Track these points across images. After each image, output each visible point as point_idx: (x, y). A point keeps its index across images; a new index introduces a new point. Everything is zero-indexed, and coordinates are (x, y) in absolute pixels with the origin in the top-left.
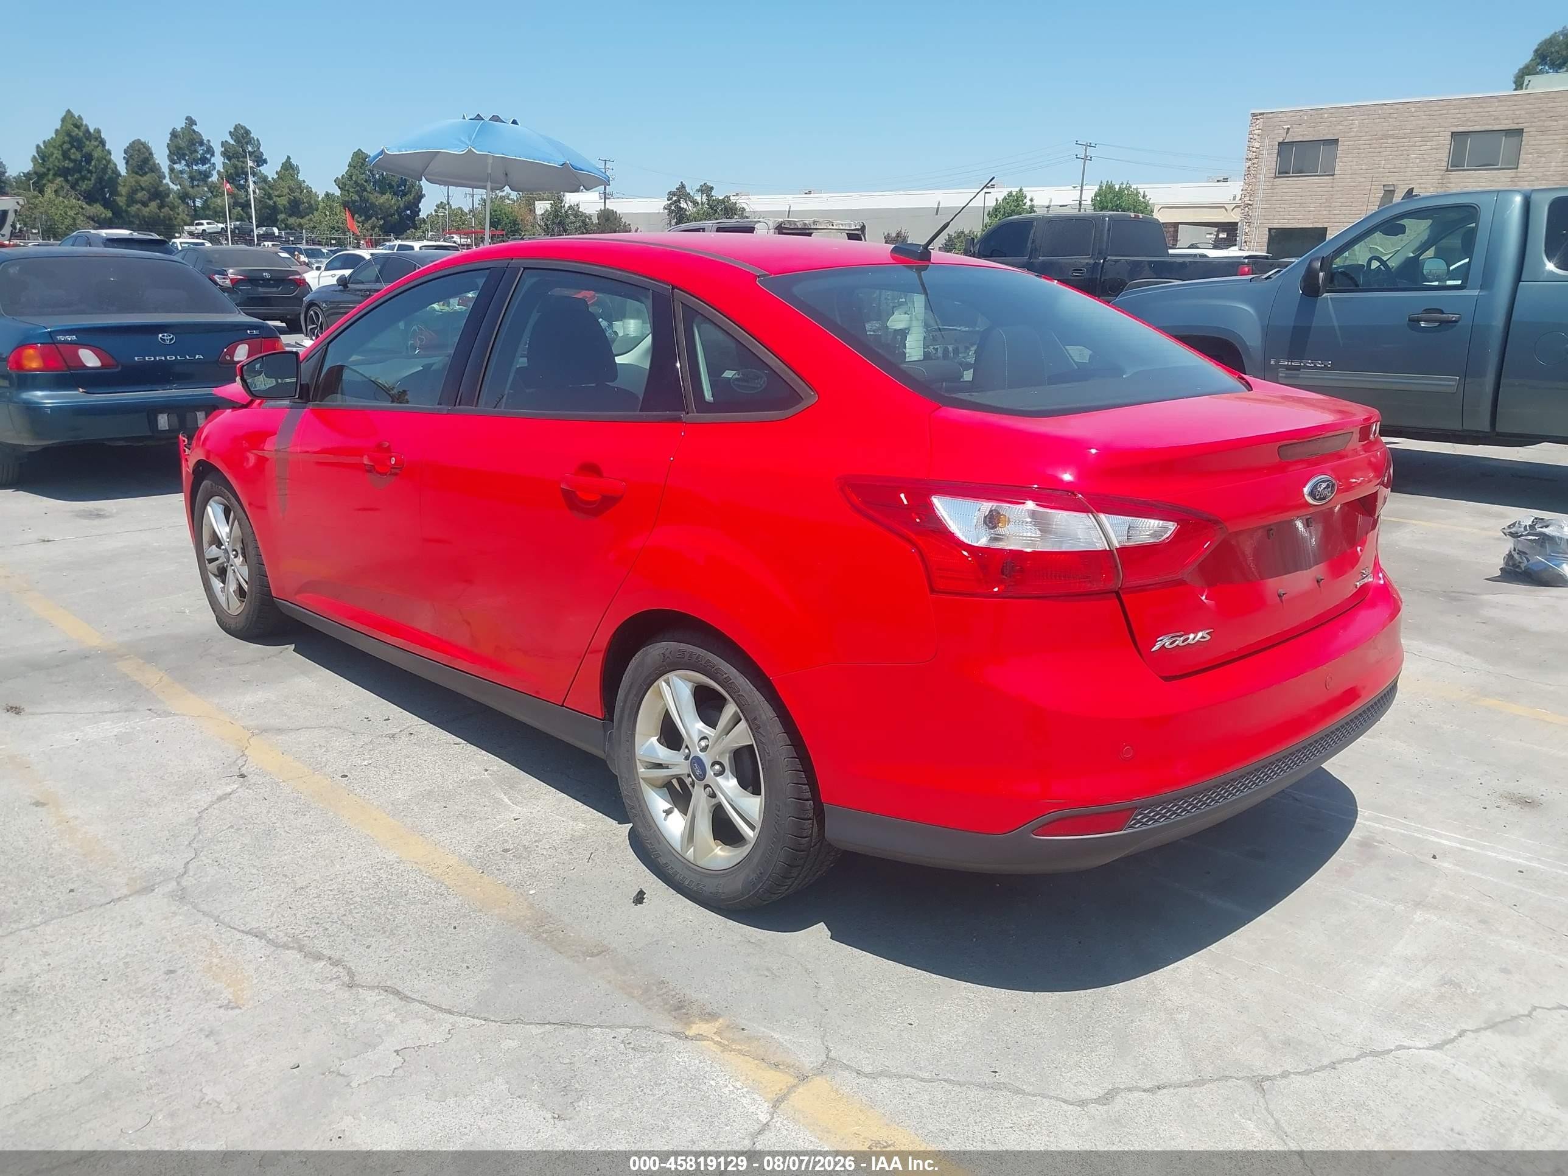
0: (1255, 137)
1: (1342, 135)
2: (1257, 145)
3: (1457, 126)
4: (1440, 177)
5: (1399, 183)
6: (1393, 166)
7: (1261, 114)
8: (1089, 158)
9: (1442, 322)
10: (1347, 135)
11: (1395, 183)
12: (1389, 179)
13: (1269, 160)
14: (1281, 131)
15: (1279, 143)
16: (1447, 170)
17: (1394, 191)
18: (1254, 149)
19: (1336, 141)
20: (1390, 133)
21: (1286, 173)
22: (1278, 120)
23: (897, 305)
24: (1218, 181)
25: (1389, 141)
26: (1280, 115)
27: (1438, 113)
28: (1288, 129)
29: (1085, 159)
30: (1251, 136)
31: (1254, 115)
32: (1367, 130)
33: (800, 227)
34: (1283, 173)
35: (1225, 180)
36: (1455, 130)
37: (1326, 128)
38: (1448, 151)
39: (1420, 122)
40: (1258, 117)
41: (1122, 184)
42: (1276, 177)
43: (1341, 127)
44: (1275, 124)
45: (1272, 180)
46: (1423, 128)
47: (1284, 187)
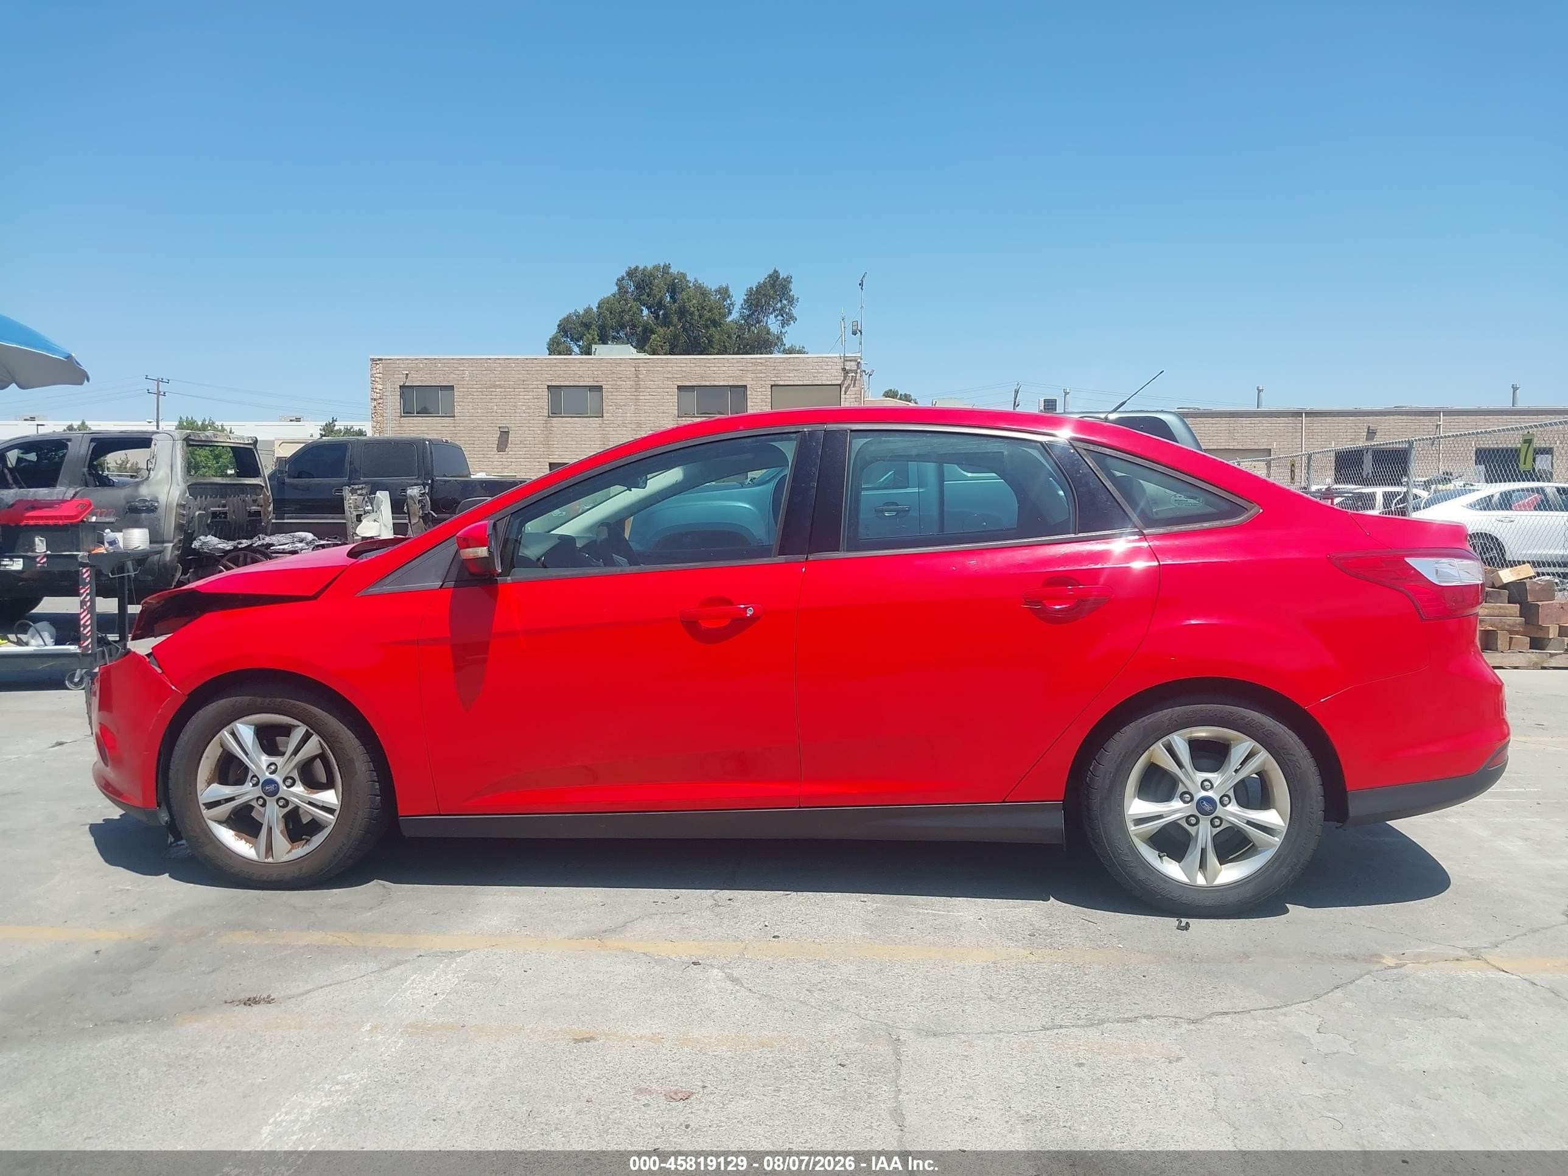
0: (377, 379)
1: (457, 382)
2: (380, 387)
3: (551, 381)
4: (544, 422)
5: (511, 425)
6: (504, 411)
7: (379, 360)
8: (162, 393)
9: (898, 511)
10: (460, 383)
11: (508, 425)
12: (503, 422)
13: (394, 402)
14: (401, 376)
15: (400, 386)
16: (549, 417)
17: (509, 432)
18: (378, 391)
19: (451, 388)
20: (497, 383)
21: (410, 413)
22: (397, 366)
23: (362, 513)
24: (291, 421)
25: (497, 390)
26: (398, 362)
27: (534, 369)
28: (407, 374)
29: (158, 394)
30: (373, 379)
31: (373, 360)
32: (477, 379)
33: (203, 439)
34: (407, 413)
35: (298, 420)
36: (550, 383)
37: (441, 376)
38: (547, 401)
39: (520, 376)
40: (378, 362)
41: (204, 420)
42: (401, 417)
43: (454, 376)
44: (395, 369)
45: (397, 418)
46: (524, 381)
47: (411, 425)
